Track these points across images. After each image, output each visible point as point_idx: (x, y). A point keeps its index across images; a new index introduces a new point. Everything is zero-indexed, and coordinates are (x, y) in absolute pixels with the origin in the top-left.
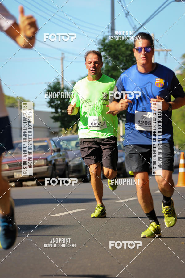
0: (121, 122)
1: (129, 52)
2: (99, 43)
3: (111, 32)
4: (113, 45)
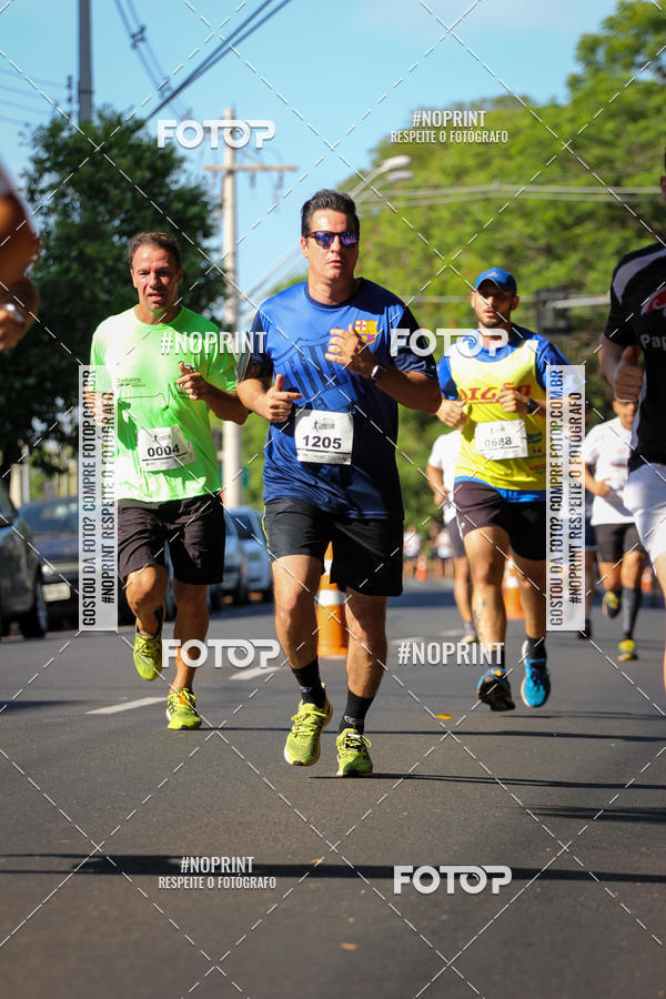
3: (80, 101)
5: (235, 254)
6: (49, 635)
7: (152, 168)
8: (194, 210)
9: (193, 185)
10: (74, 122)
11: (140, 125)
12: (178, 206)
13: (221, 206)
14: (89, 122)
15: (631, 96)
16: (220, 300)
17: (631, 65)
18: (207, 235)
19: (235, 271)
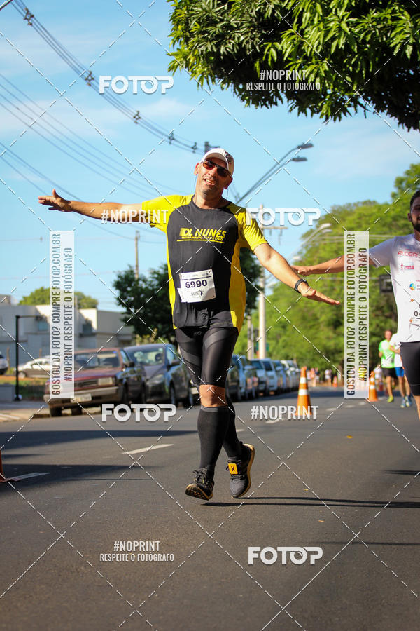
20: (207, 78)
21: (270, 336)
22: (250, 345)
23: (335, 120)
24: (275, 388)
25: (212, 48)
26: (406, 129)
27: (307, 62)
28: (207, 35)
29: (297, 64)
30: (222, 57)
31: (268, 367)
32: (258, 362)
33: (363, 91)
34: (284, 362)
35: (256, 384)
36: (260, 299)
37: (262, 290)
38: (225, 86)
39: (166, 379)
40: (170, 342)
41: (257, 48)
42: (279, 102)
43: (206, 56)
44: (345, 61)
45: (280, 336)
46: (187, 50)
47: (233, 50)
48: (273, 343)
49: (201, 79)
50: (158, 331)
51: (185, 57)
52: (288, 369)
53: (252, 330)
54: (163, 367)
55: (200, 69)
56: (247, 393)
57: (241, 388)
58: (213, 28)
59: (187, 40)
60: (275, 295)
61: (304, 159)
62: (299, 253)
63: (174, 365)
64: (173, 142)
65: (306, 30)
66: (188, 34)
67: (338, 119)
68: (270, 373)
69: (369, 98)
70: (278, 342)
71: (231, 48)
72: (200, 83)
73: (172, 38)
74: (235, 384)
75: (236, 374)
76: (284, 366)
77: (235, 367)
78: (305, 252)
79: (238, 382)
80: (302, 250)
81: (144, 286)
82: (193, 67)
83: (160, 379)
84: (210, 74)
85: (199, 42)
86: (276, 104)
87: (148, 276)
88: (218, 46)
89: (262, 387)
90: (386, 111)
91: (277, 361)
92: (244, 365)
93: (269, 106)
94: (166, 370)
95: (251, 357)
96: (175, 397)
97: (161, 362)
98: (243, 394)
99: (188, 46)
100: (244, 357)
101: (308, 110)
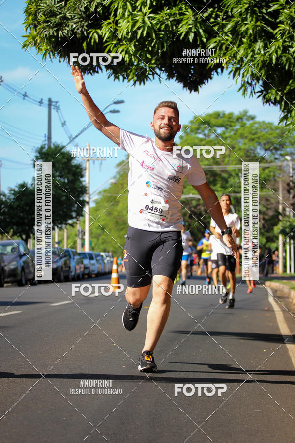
0: (56, 228)
1: (65, 160)
2: (36, 151)
3: (48, 141)
4: (50, 153)
5: (89, 183)
6: (38, 285)
7: (67, 159)
8: (78, 170)
9: (78, 163)
10: (46, 147)
11: (64, 147)
12: (74, 169)
13: (85, 169)
14: (50, 146)
15: (196, 141)
16: (85, 195)
17: (196, 133)
18: (82, 176)
19: (89, 187)
20: (49, 53)
21: (93, 235)
22: (79, 242)
23: (140, 84)
24: (96, 272)
25: (53, 33)
26: (189, 91)
27: (120, 43)
28: (50, 23)
29: (112, 44)
30: (60, 39)
31: (91, 257)
32: (84, 254)
33: (159, 64)
34: (102, 254)
35: (82, 269)
36: (86, 209)
37: (88, 203)
38: (62, 59)
39: (19, 265)
40: (22, 239)
41: (85, 33)
42: (100, 71)
43: (49, 38)
44: (146, 43)
45: (100, 235)
46: (35, 33)
47: (68, 34)
48: (95, 240)
49: (45, 54)
50: (13, 232)
51: (34, 38)
52: (105, 259)
53: (80, 231)
54: (17, 257)
55: (45, 47)
56: (76, 275)
57: (71, 272)
58: (54, 18)
59: (35, 27)
60: (97, 207)
61: (118, 111)
62: (114, 177)
63: (24, 255)
64: (26, 98)
65: (120, 21)
66: (36, 22)
67: (142, 83)
68: (93, 262)
69: (163, 69)
70: (98, 240)
71: (67, 33)
72: (44, 57)
73: (25, 25)
74: (67, 269)
75: (68, 262)
76: (102, 256)
77: (68, 257)
78: (118, 176)
79: (70, 267)
80: (116, 175)
81: (4, 199)
82: (40, 45)
83: (14, 265)
84: (51, 51)
85: (44, 28)
86: (98, 72)
87: (7, 192)
88: (57, 31)
89: (86, 271)
90: (175, 78)
91: (97, 253)
92: (74, 256)
93: (93, 74)
94: (18, 259)
95: (79, 250)
96: (25, 278)
97: (15, 253)
98: (73, 276)
99: (36, 31)
100: (74, 250)
101: (121, 77)
